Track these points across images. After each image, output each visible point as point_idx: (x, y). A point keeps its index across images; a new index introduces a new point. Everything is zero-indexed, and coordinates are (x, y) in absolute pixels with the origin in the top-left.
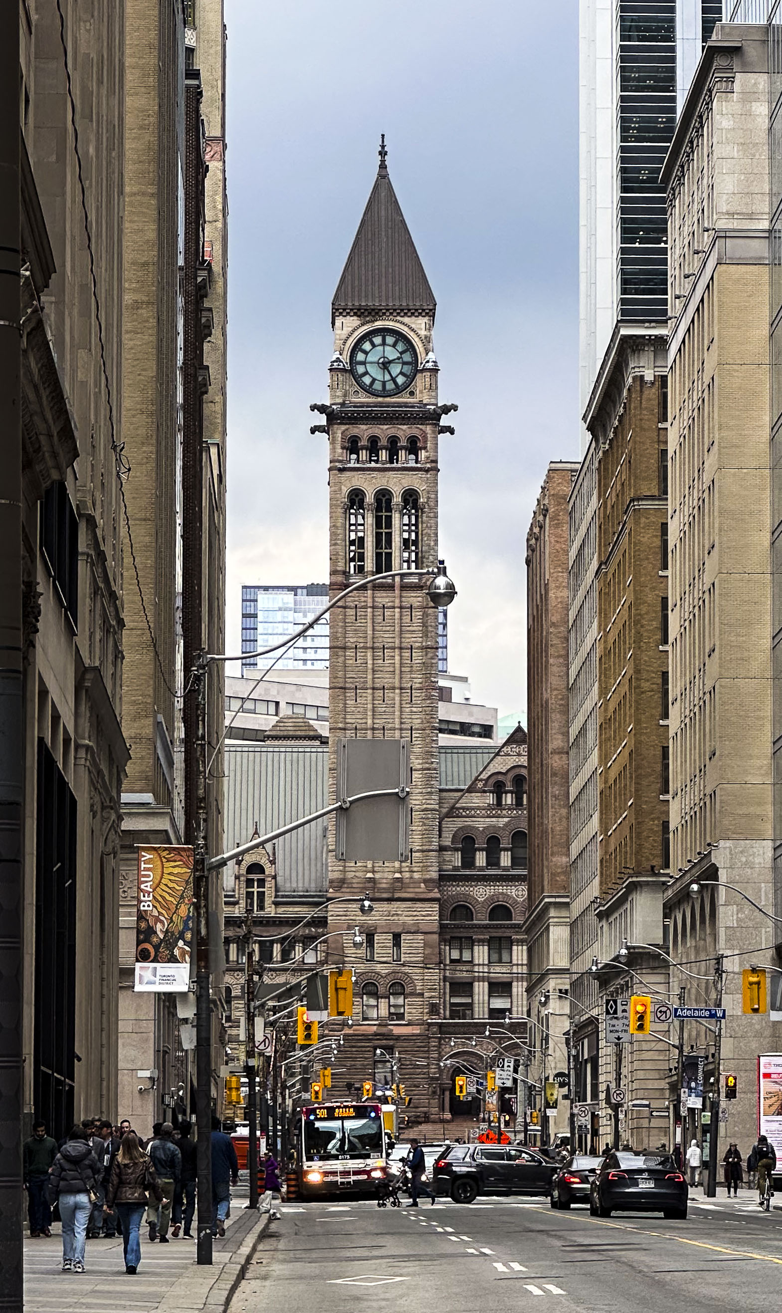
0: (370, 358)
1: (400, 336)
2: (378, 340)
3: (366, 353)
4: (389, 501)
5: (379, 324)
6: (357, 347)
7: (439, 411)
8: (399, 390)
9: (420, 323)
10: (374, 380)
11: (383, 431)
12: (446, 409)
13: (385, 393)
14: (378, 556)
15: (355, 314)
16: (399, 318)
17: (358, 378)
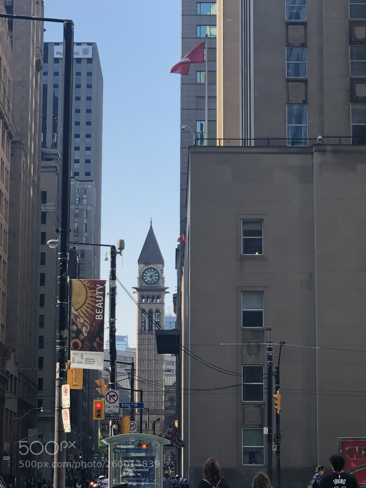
0: (148, 275)
1: (155, 269)
2: (149, 270)
3: (146, 274)
4: (152, 311)
5: (149, 266)
6: (144, 272)
7: (165, 289)
8: (155, 283)
9: (161, 266)
10: (148, 280)
11: (151, 294)
12: (167, 288)
13: (151, 284)
14: (149, 326)
15: (144, 264)
16: (155, 265)
17: (144, 280)
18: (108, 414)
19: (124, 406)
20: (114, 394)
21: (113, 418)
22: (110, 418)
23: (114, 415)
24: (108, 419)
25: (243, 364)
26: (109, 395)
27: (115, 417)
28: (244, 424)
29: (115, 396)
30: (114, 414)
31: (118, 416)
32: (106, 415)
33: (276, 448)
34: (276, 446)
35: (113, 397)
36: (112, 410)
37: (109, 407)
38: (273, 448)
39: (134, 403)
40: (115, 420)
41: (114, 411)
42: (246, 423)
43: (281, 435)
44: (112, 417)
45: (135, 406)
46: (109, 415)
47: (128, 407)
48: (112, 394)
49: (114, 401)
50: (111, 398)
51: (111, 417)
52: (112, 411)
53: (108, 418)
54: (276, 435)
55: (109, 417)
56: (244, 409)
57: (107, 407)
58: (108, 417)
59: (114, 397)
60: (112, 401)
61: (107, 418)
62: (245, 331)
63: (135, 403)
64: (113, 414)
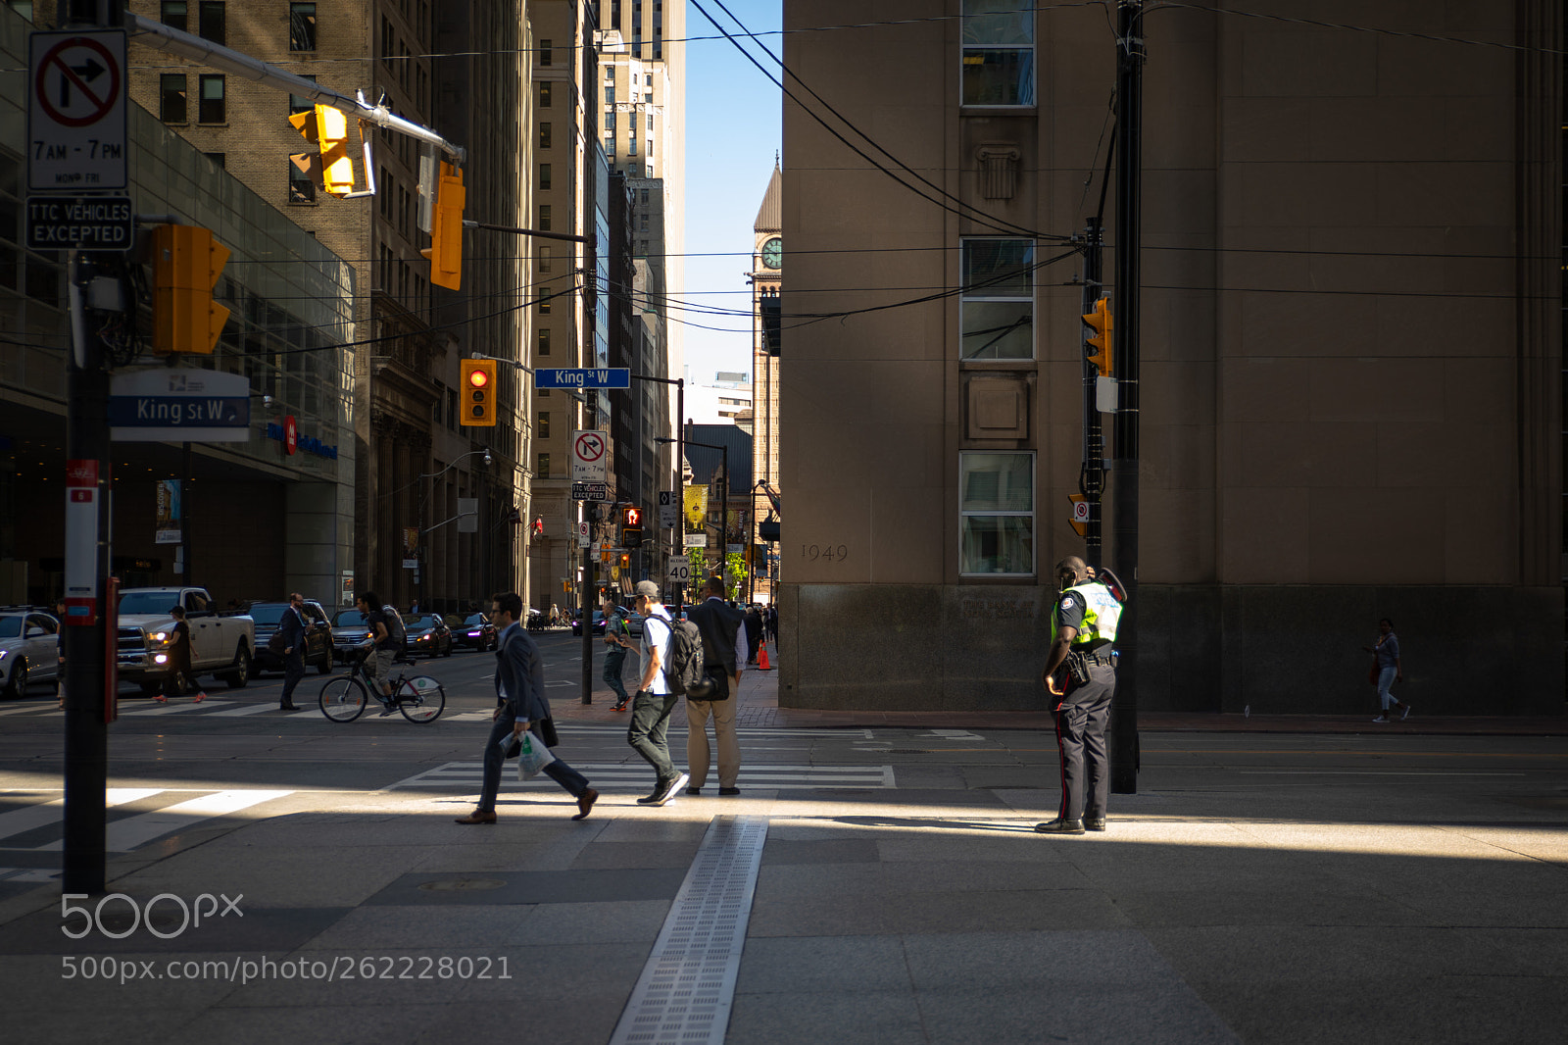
6: (765, 246)
18: (50, 202)
19: (564, 380)
20: (90, 62)
21: (86, 231)
22: (65, 233)
23: (91, 212)
24: (51, 235)
25: (962, 233)
26: (61, 64)
27: (104, 223)
28: (967, 437)
29: (100, 70)
30: (96, 202)
31: (120, 214)
32: (39, 210)
33: (1087, 515)
34: (1087, 504)
35: (83, 78)
36: (78, 177)
37: (62, 152)
38: (1076, 515)
39: (596, 371)
40: (101, 244)
41: (95, 177)
42: (974, 432)
43: (1106, 467)
44: (80, 224)
45: (600, 381)
46: (61, 213)
47: (577, 383)
48: (76, 57)
49: (94, 109)
50: (73, 88)
51: (73, 222)
52: (82, 183)
53: (51, 231)
54: (1087, 467)
55: (57, 224)
56: (967, 387)
57: (45, 150)
58: (50, 222)
59: (90, 80)
60: (80, 106)
61: (45, 233)
62: (972, 121)
63: (601, 370)
64: (87, 202)
